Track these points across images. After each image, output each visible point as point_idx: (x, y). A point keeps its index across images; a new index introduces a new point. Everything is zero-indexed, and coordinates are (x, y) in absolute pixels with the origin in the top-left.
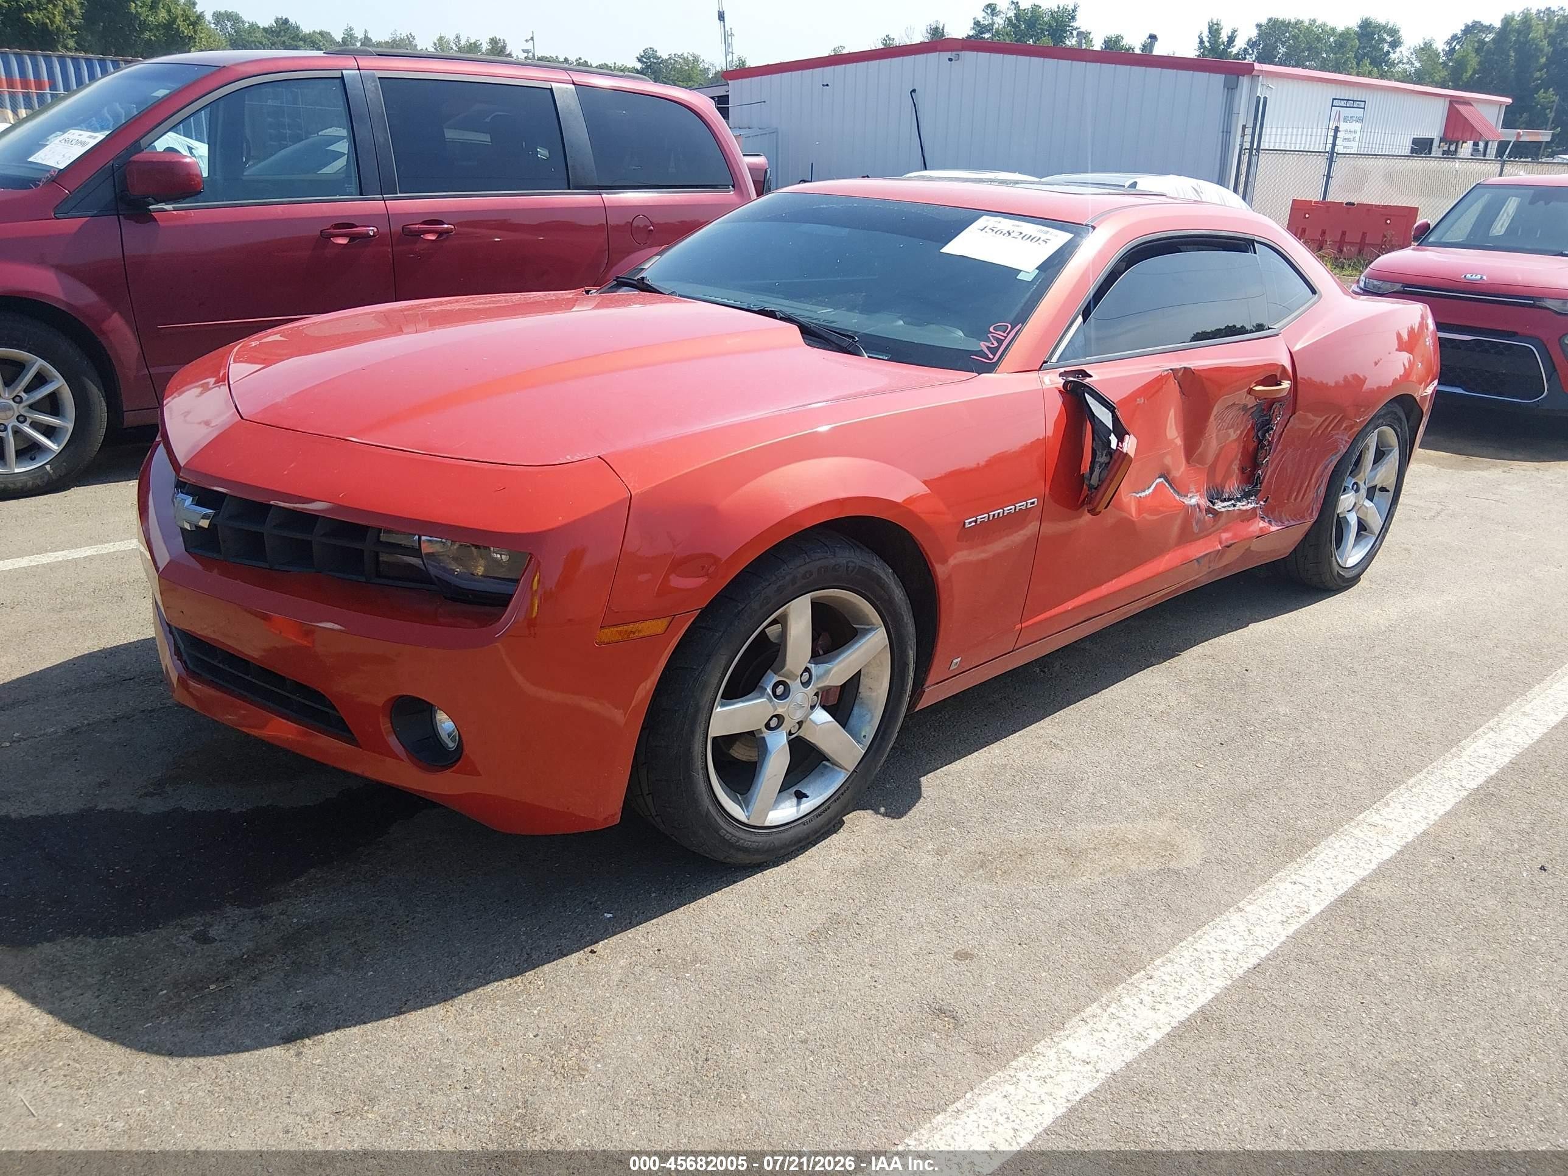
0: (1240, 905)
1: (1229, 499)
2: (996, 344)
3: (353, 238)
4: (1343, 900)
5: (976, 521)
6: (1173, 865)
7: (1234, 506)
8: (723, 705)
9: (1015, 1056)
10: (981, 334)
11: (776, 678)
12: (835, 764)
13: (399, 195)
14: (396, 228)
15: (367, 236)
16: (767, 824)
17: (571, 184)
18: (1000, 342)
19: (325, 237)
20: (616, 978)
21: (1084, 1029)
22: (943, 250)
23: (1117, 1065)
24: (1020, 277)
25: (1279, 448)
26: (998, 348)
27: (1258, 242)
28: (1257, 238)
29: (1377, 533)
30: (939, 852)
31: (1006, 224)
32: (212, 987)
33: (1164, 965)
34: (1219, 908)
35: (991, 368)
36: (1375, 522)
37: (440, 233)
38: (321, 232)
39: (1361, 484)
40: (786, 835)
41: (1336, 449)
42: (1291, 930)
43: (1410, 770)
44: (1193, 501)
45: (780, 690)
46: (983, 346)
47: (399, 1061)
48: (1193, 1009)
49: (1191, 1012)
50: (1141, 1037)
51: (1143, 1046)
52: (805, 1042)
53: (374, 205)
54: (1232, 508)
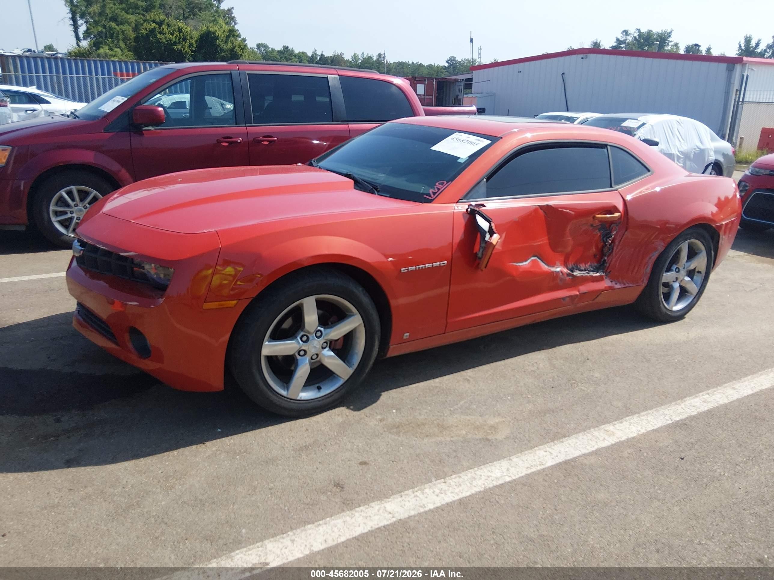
0: (511, 458)
1: (585, 270)
2: (437, 190)
3: (230, 143)
4: (566, 462)
5: (408, 269)
6: (490, 437)
7: (588, 273)
8: (269, 342)
9: (360, 506)
10: (432, 186)
11: (302, 333)
12: (338, 376)
13: (253, 124)
14: (251, 139)
15: (237, 142)
16: (299, 398)
17: (333, 119)
18: (439, 189)
19: (219, 142)
20: (207, 455)
21: (400, 499)
22: (432, 148)
23: (402, 517)
24: (459, 161)
25: (619, 248)
26: (436, 192)
27: (610, 146)
28: (609, 144)
29: (695, 294)
30: (381, 420)
31: (464, 136)
32: (52, 439)
33: (455, 478)
34: (499, 458)
35: (430, 201)
36: (693, 288)
37: (271, 142)
38: (217, 140)
39: (681, 268)
40: (309, 405)
41: (656, 249)
42: (529, 471)
43: (646, 409)
44: (558, 269)
45: (305, 338)
46: (431, 191)
47: (104, 474)
48: (457, 498)
49: (454, 499)
50: (423, 506)
51: (422, 510)
52: (270, 489)
53: (241, 129)
54: (587, 275)
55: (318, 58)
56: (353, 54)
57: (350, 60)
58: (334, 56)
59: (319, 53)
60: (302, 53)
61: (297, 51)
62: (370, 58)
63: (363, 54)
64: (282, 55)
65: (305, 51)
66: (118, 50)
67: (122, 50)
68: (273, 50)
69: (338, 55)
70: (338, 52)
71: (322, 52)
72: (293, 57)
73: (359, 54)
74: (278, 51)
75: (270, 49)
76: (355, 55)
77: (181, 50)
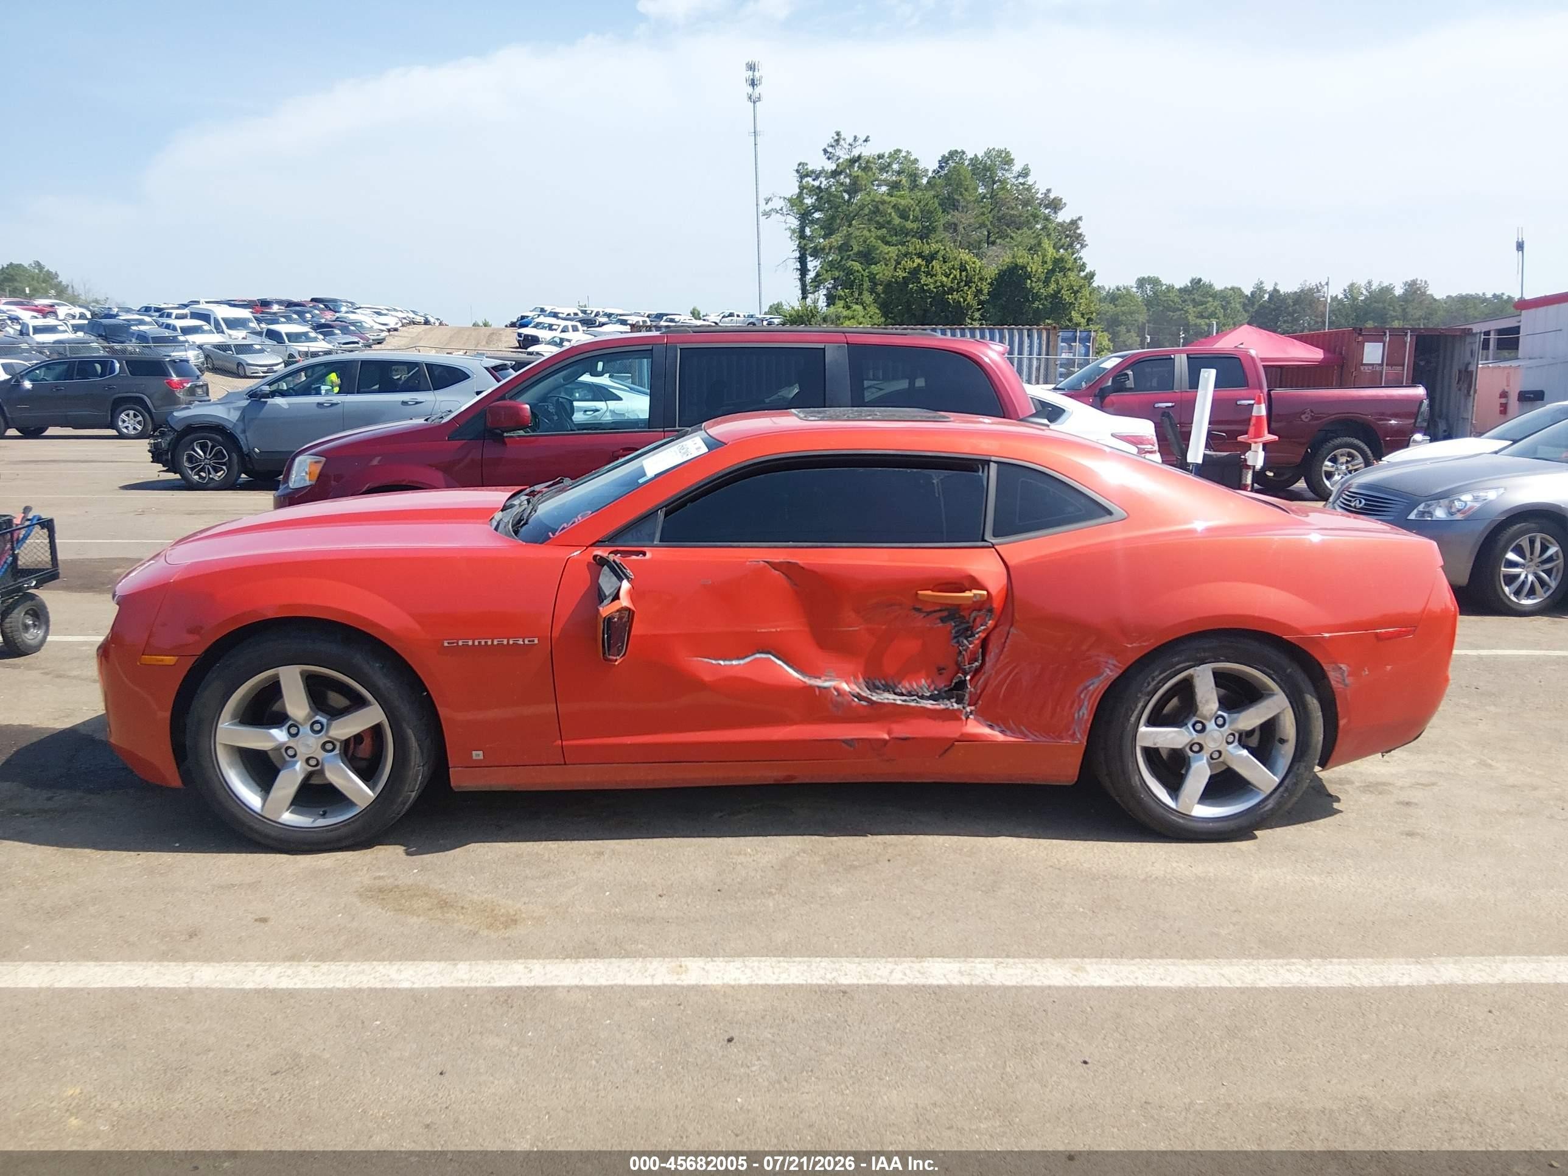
1: (909, 695)
2: (569, 525)
5: (457, 643)
7: (918, 702)
13: (677, 428)
18: (573, 524)
24: (640, 480)
25: (1004, 659)
26: (566, 528)
35: (545, 541)
46: (563, 526)
54: (913, 704)
55: (1266, 296)
56: (1348, 283)
57: (1340, 296)
58: (1302, 291)
59: (1269, 287)
60: (1233, 289)
61: (1218, 286)
62: (1386, 291)
63: (1369, 283)
64: (1186, 297)
65: (1236, 285)
66: (858, 307)
67: (864, 308)
68: (1170, 288)
69: (1310, 290)
70: (1312, 282)
71: (1276, 284)
72: (1210, 299)
73: (1362, 282)
74: (1180, 290)
75: (1164, 287)
76: (1352, 285)
77: (959, 302)
